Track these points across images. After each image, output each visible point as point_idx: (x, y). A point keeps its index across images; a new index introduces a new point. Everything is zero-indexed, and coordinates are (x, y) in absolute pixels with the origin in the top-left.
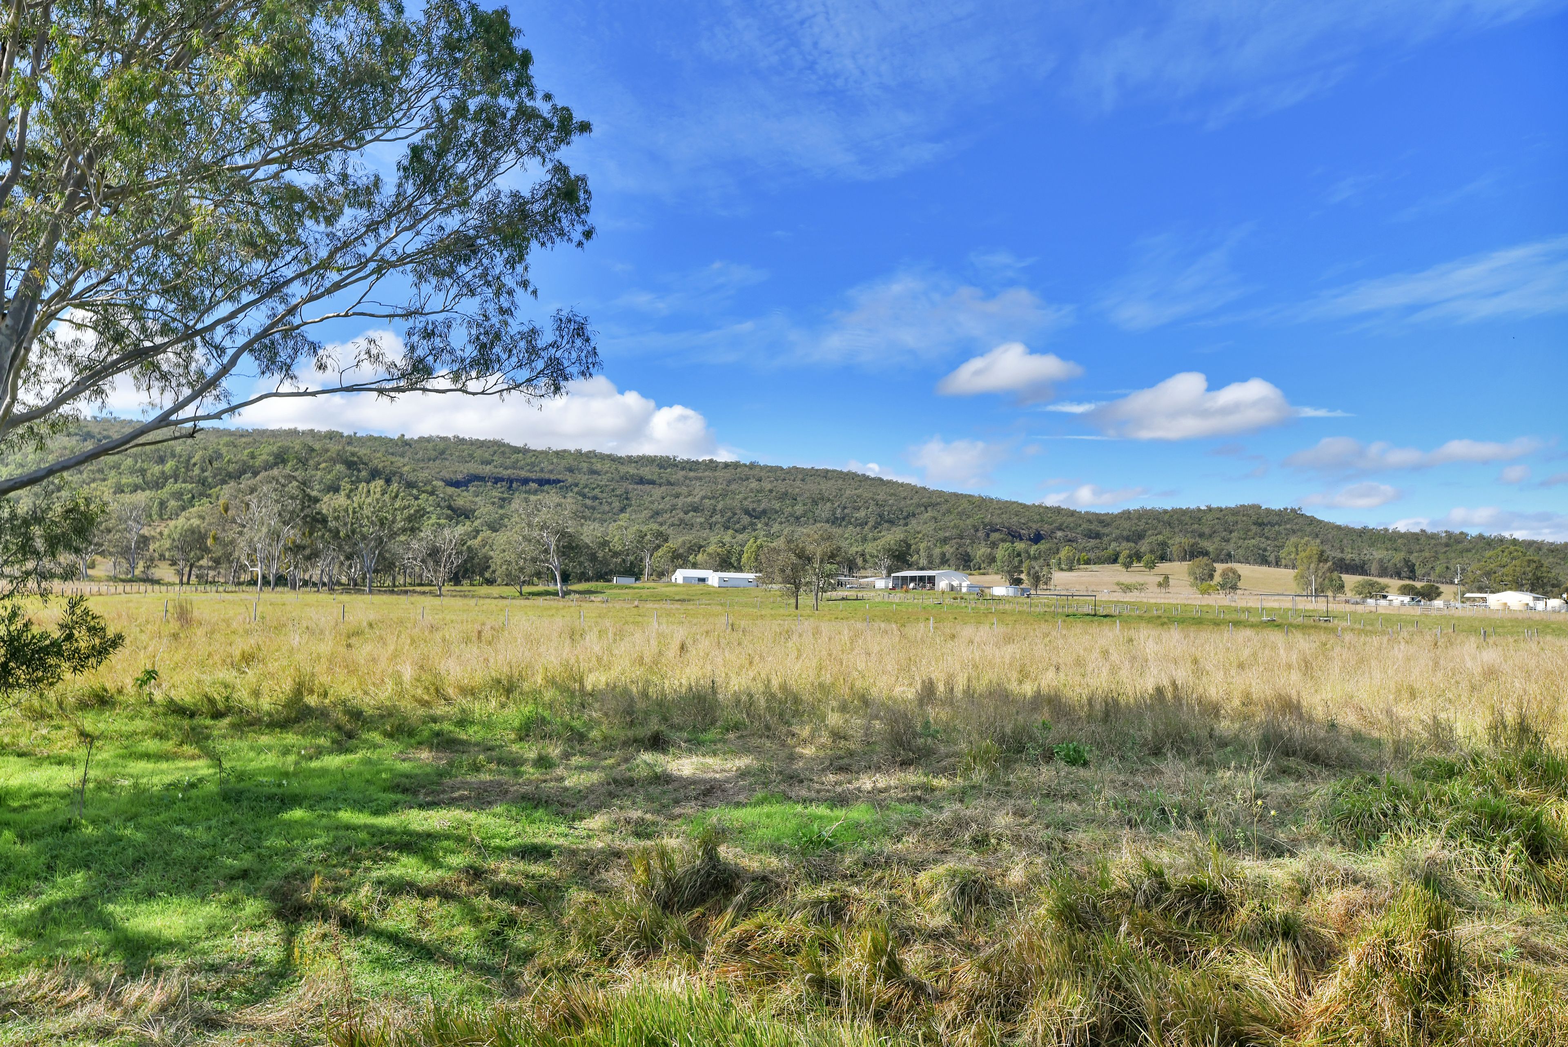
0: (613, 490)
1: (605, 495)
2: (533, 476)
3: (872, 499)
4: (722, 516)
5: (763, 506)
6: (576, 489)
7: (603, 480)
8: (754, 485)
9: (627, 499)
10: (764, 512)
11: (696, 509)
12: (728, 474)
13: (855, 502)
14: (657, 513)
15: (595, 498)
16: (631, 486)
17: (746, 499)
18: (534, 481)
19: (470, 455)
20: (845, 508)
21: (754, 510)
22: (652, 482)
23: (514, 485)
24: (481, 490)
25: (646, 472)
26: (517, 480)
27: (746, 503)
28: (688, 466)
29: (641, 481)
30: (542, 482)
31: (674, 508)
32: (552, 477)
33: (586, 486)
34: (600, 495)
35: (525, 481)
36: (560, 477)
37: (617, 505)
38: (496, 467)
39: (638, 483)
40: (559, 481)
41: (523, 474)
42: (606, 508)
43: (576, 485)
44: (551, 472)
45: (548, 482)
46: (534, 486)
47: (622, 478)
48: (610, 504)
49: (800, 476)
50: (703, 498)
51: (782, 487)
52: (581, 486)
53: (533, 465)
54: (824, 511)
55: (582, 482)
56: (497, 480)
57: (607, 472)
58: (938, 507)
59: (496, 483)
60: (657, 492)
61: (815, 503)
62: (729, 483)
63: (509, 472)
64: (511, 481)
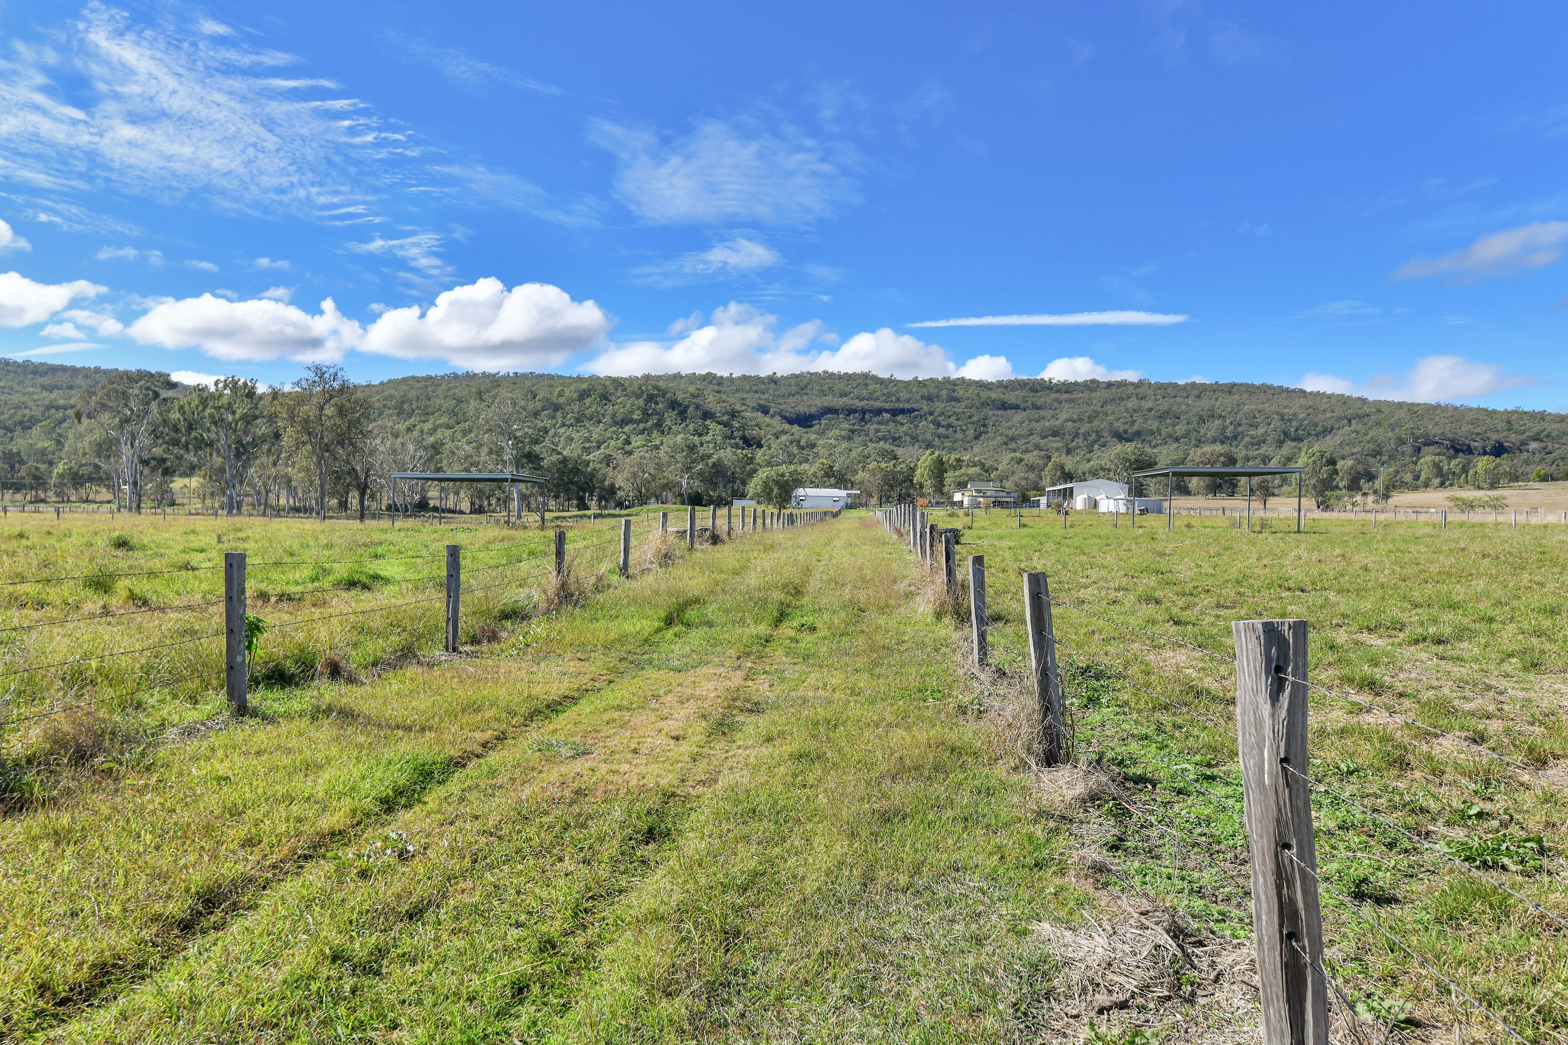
0: (970, 417)
1: (960, 423)
2: (887, 406)
3: (1277, 413)
4: (1085, 439)
5: (1136, 427)
6: (930, 418)
7: (960, 407)
8: (1132, 404)
9: (984, 426)
10: (1138, 434)
11: (1055, 434)
12: (1106, 394)
13: (1254, 417)
14: (1013, 439)
15: (949, 426)
16: (991, 412)
17: (1117, 420)
18: (887, 411)
19: (831, 389)
20: (1240, 425)
21: (1126, 432)
22: (1016, 407)
23: (867, 416)
24: (833, 422)
25: (1011, 397)
26: (870, 411)
27: (1116, 424)
28: (1064, 388)
29: (1004, 406)
30: (895, 412)
31: (1031, 433)
32: (907, 406)
33: (942, 414)
34: (955, 423)
35: (879, 412)
36: (915, 406)
37: (971, 433)
38: (852, 399)
39: (999, 409)
40: (914, 410)
41: (877, 404)
42: (959, 435)
43: (931, 413)
44: (908, 401)
45: (902, 411)
46: (887, 416)
47: (983, 404)
48: (964, 431)
49: (1196, 392)
50: (1066, 421)
51: (1164, 405)
52: (936, 414)
53: (889, 395)
54: (1212, 428)
55: (938, 410)
56: (850, 411)
57: (968, 399)
58: (1366, 419)
59: (849, 415)
60: (1018, 416)
61: (1202, 420)
62: (1105, 403)
63: (862, 403)
64: (864, 412)
